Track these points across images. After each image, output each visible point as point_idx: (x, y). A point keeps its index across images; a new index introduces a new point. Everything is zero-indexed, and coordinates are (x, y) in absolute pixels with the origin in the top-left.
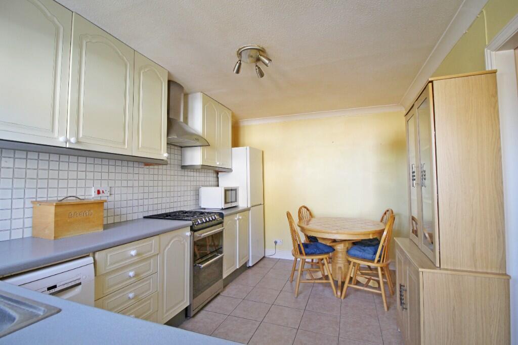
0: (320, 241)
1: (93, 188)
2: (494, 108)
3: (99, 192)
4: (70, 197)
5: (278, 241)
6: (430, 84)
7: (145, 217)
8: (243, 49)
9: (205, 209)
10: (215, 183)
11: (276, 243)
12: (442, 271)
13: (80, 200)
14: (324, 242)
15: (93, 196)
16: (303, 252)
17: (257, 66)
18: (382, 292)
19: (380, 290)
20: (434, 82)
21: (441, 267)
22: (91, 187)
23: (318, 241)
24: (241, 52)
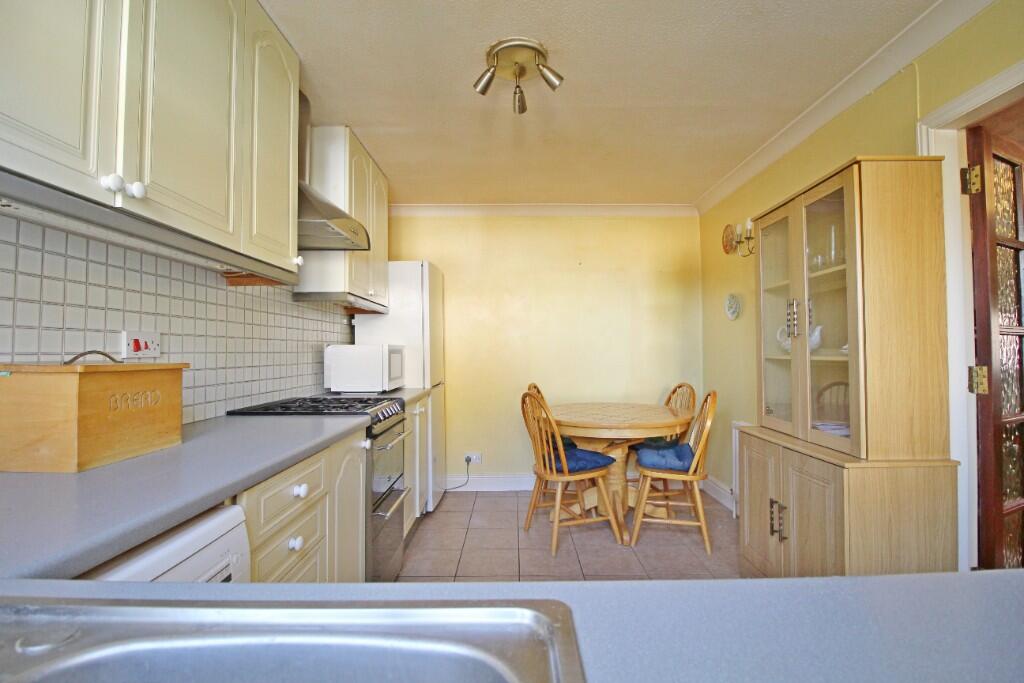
0: (581, 446)
1: (124, 334)
2: (939, 213)
3: (137, 346)
4: (90, 352)
5: (474, 458)
6: (856, 167)
7: (230, 413)
8: (505, 45)
9: (338, 393)
10: (347, 337)
11: (468, 460)
12: (869, 465)
13: (113, 363)
14: (590, 448)
15: (124, 355)
16: (565, 468)
17: (518, 87)
18: (703, 523)
19: (699, 521)
20: (862, 163)
21: (870, 459)
22: (120, 332)
23: (576, 446)
24: (497, 53)
